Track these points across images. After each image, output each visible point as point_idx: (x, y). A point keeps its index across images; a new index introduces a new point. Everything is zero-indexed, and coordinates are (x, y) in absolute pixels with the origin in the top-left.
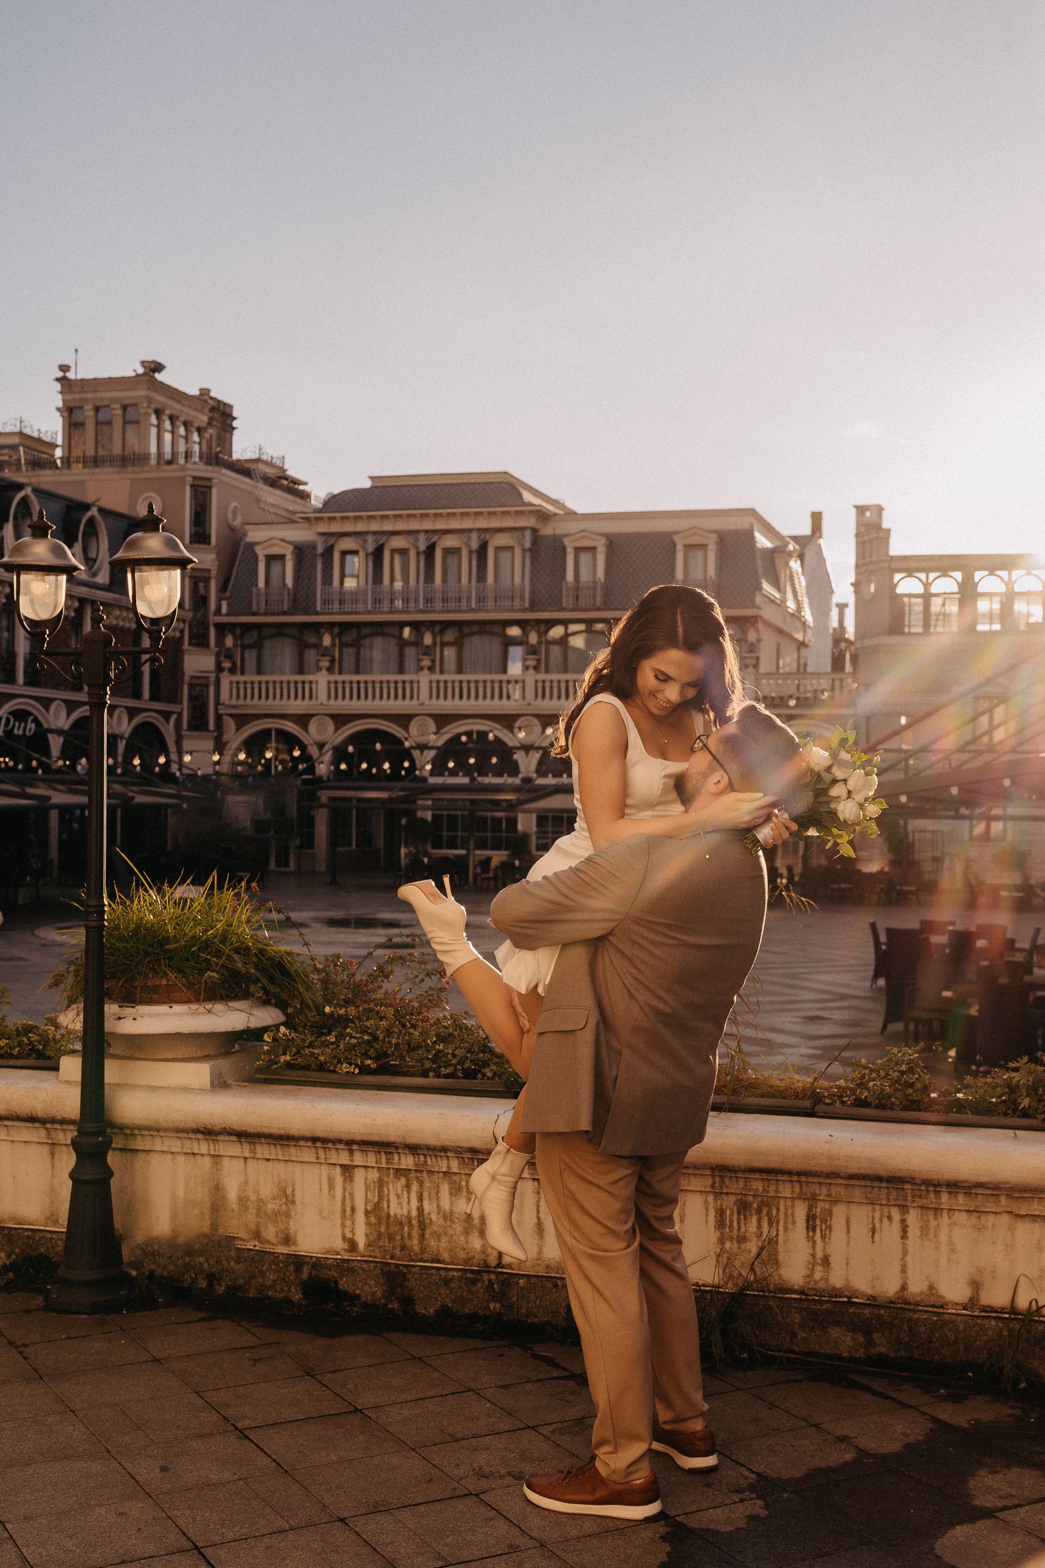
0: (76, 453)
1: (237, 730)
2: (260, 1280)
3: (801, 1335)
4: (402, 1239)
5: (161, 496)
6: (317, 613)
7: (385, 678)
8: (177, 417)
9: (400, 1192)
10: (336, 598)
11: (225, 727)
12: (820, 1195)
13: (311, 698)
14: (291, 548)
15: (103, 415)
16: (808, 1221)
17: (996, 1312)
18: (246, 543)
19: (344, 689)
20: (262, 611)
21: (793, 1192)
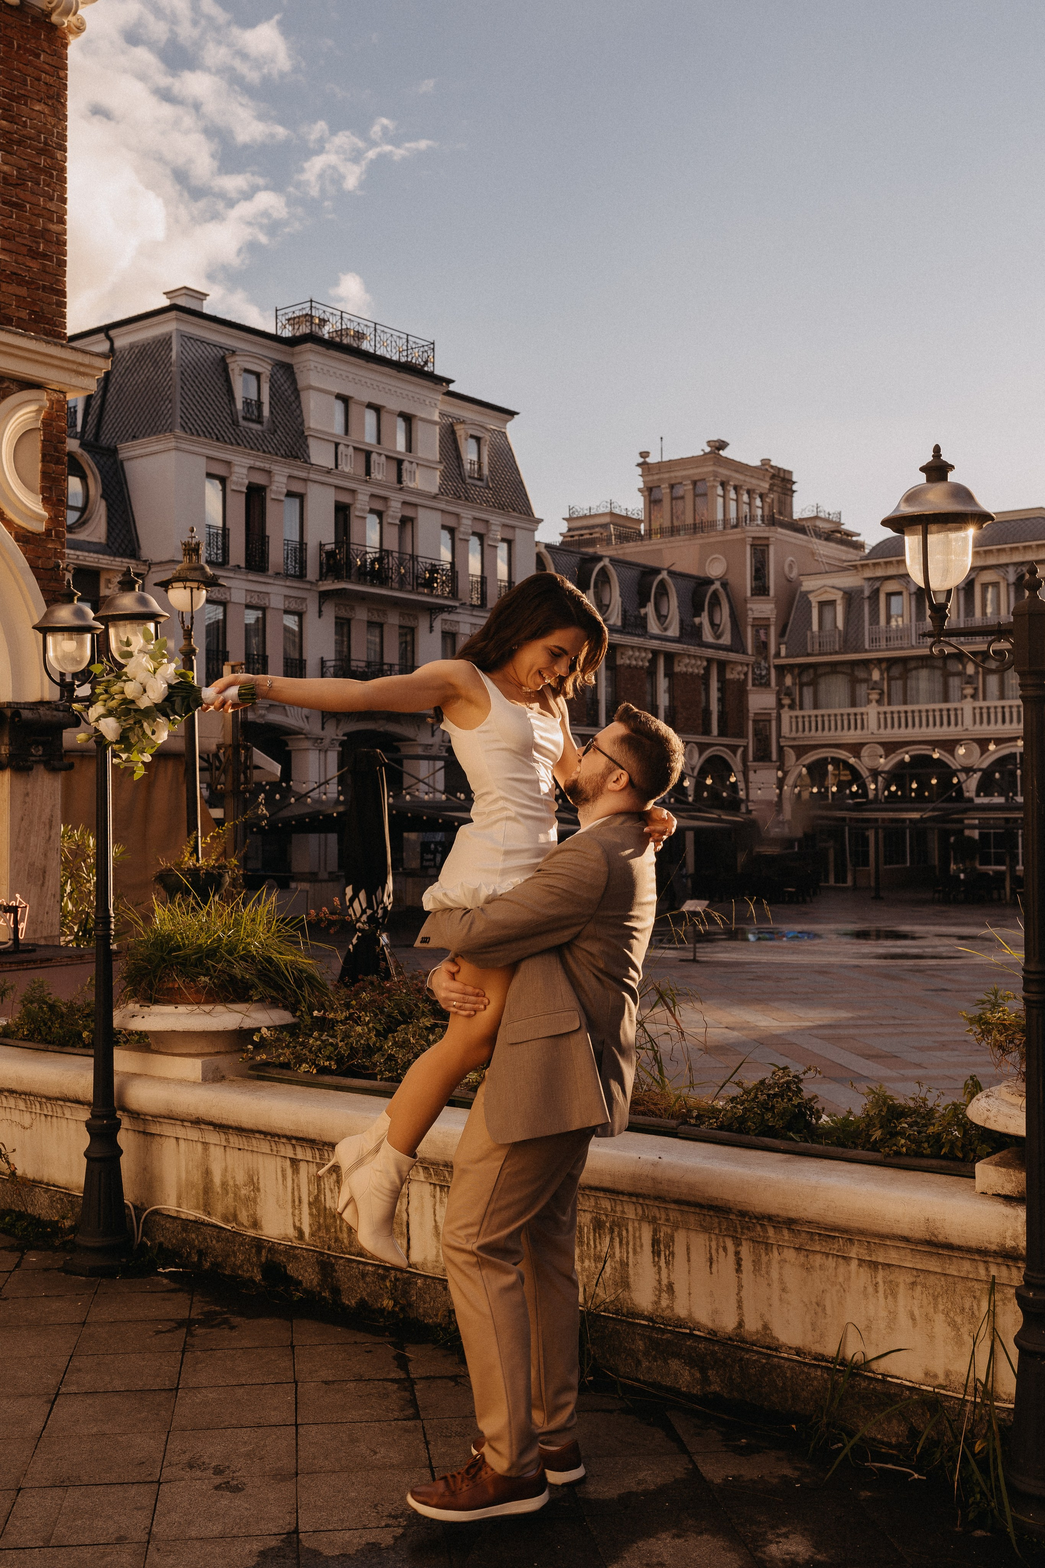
0: (655, 526)
1: (798, 759)
2: (233, 1259)
3: (645, 1364)
4: (336, 1232)
5: (725, 557)
6: (866, 651)
7: (931, 706)
8: (741, 487)
9: (332, 1187)
10: (883, 637)
11: (786, 757)
12: (660, 1219)
13: (862, 728)
14: (841, 594)
15: (679, 491)
16: (653, 1246)
17: (827, 1361)
18: (801, 592)
19: (892, 718)
20: (817, 652)
21: (636, 1214)
